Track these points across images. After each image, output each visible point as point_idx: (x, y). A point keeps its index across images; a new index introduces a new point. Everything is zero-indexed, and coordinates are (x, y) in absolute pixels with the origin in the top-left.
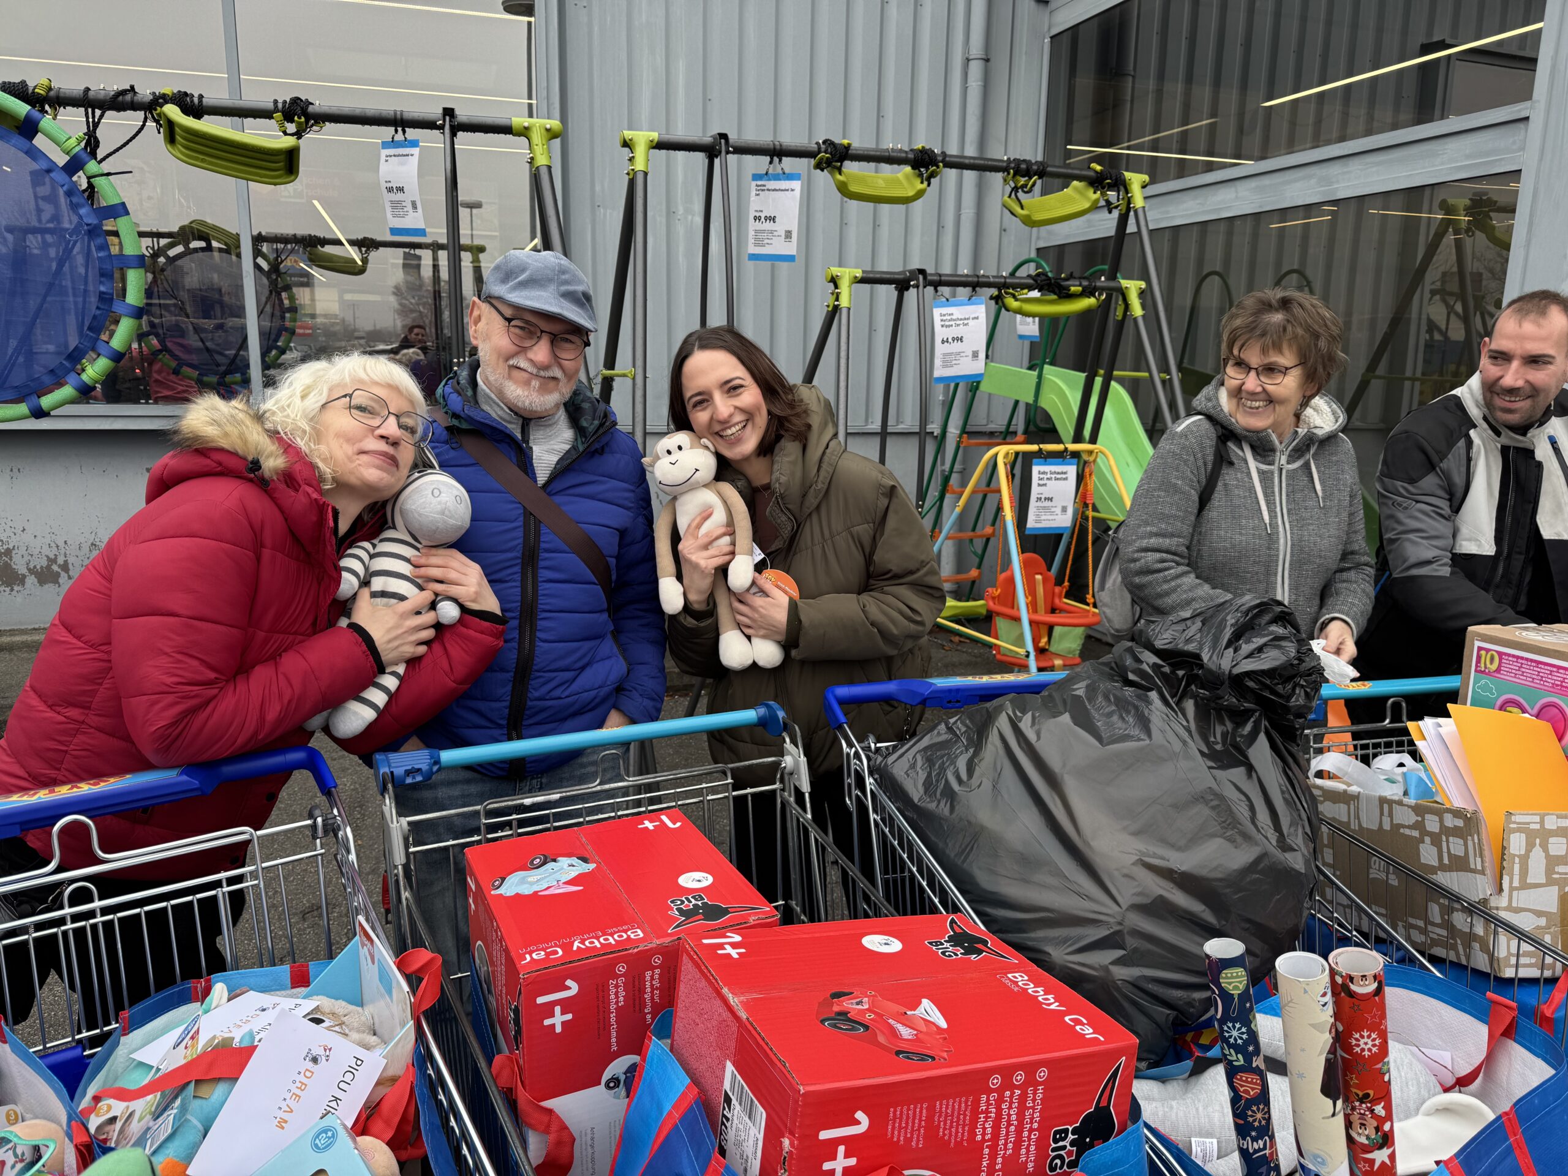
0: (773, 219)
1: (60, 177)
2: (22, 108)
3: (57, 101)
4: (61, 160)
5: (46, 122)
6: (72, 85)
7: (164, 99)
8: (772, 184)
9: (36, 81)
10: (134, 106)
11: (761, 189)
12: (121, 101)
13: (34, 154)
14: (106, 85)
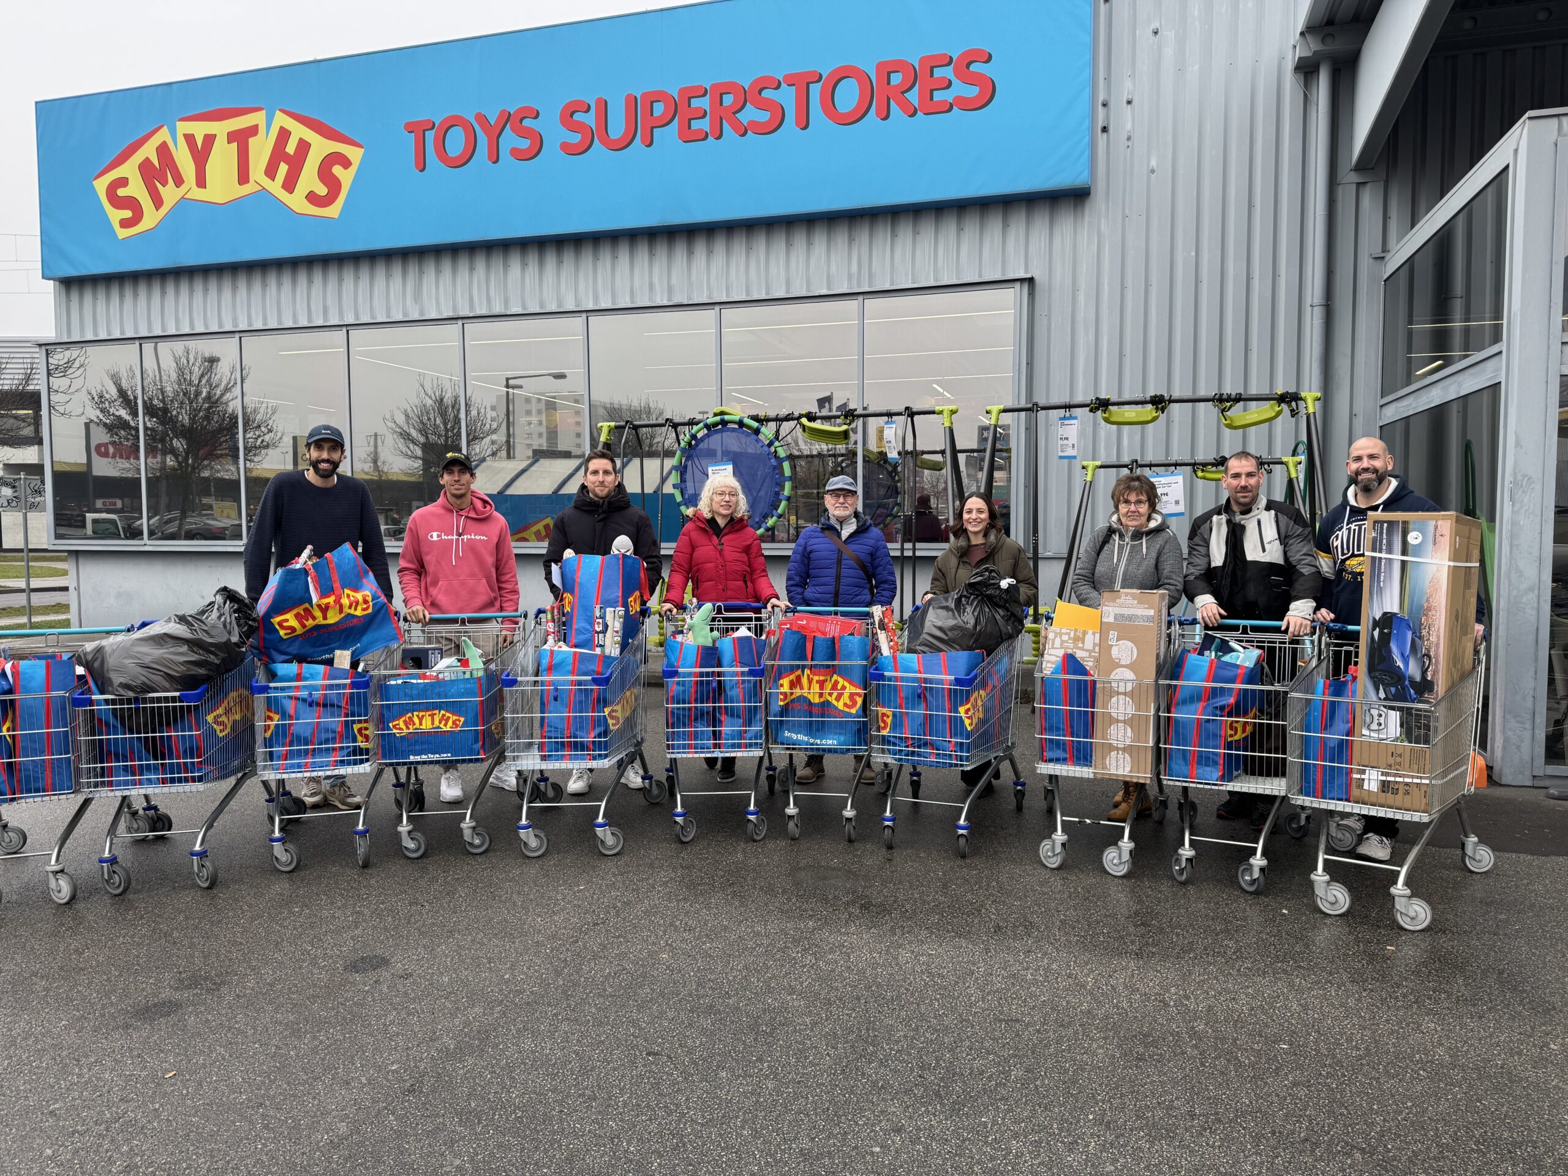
0: (1067, 439)
1: (766, 448)
2: (755, 424)
3: (768, 420)
4: (767, 442)
5: (763, 429)
6: (772, 414)
7: (801, 416)
8: (1066, 422)
9: (762, 414)
10: (793, 419)
11: (1062, 424)
12: (788, 418)
13: (758, 441)
14: (784, 412)
